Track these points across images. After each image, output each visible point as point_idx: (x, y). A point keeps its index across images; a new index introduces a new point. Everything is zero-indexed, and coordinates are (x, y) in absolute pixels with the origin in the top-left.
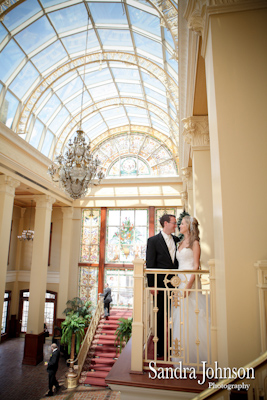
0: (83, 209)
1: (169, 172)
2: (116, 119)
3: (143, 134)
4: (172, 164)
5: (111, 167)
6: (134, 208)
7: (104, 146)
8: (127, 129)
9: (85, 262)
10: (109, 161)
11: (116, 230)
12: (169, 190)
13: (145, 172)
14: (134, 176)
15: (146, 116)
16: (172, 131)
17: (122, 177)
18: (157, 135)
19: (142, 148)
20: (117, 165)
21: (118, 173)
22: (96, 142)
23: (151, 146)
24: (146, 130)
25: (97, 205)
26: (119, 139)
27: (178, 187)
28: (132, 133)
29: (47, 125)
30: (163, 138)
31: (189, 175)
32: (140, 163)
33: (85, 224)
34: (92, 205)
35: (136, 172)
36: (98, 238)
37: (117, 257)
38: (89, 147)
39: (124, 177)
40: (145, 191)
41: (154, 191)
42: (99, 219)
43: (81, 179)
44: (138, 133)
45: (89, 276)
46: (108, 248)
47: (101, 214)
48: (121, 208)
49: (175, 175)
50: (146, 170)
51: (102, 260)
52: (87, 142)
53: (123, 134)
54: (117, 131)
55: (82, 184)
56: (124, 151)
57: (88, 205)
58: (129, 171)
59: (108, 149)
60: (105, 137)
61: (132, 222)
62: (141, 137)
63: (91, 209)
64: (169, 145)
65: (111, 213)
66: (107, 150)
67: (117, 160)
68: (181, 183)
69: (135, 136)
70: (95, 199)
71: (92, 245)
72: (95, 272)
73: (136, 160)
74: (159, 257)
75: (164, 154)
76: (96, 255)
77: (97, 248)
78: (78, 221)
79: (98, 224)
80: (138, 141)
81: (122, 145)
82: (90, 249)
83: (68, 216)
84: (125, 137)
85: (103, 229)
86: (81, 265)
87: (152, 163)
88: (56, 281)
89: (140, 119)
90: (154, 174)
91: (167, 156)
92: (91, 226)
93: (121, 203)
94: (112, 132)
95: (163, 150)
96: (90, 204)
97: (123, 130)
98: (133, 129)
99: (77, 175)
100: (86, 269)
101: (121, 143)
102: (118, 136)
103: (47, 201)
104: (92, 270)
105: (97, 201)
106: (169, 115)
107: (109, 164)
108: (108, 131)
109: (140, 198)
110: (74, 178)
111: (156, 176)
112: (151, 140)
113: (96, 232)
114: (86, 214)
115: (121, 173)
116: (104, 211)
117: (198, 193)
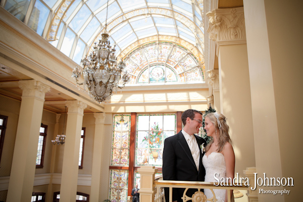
0: (114, 114)
1: (195, 79)
2: (145, 29)
3: (171, 43)
4: (198, 71)
5: (140, 75)
6: (163, 113)
7: (134, 55)
8: (156, 39)
9: (116, 165)
10: (139, 69)
11: (146, 134)
12: (195, 96)
13: (173, 79)
14: (162, 83)
15: (173, 26)
16: (198, 38)
17: (151, 84)
18: (183, 44)
19: (170, 56)
20: (146, 73)
21: (147, 80)
22: (126, 52)
23: (178, 54)
24: (173, 40)
25: (127, 111)
26: (148, 48)
27: (205, 92)
28: (160, 43)
29: (79, 34)
30: (189, 47)
31: (215, 77)
32: (168, 71)
33: (116, 129)
34: (123, 111)
35: (164, 79)
36: (128, 142)
37: (146, 161)
38: (114, 50)
39: (152, 84)
40: (173, 97)
41: (182, 96)
42: (129, 124)
43: (105, 81)
44: (166, 43)
45: (119, 179)
46: (137, 152)
47: (131, 120)
48: (150, 114)
49: (201, 82)
50: (173, 77)
51: (132, 163)
52: (112, 45)
53: (151, 44)
54: (146, 41)
55: (106, 87)
56: (153, 60)
57: (118, 111)
58: (157, 79)
59: (138, 58)
60: (135, 46)
61: (160, 127)
62: (168, 46)
63: (122, 114)
64: (195, 53)
65: (140, 118)
66: (136, 59)
67: (146, 68)
68: (207, 89)
69: (163, 46)
70: (125, 105)
71: (122, 149)
72: (125, 175)
73: (164, 67)
74: (179, 162)
75: (190, 62)
76: (126, 158)
77: (127, 152)
78: (109, 127)
79: (128, 129)
80: (166, 50)
81: (151, 54)
82: (121, 153)
83: (100, 121)
84: (153, 47)
85: (133, 133)
86: (112, 168)
87: (179, 70)
88: (88, 183)
89: (167, 29)
90: (181, 81)
91: (193, 64)
92: (121, 130)
93: (150, 109)
94: (141, 42)
95: (190, 58)
96: (121, 110)
97: (151, 40)
98: (161, 39)
99: (101, 77)
100: (116, 172)
101: (151, 52)
102: (147, 45)
103: (78, 106)
104: (122, 173)
105: (127, 107)
106: (195, 23)
107: (138, 72)
108: (138, 41)
109: (168, 104)
110: (98, 81)
111: (183, 83)
112: (178, 49)
113: (126, 136)
114: (117, 119)
115: (150, 80)
116: (134, 116)
117: (225, 91)
